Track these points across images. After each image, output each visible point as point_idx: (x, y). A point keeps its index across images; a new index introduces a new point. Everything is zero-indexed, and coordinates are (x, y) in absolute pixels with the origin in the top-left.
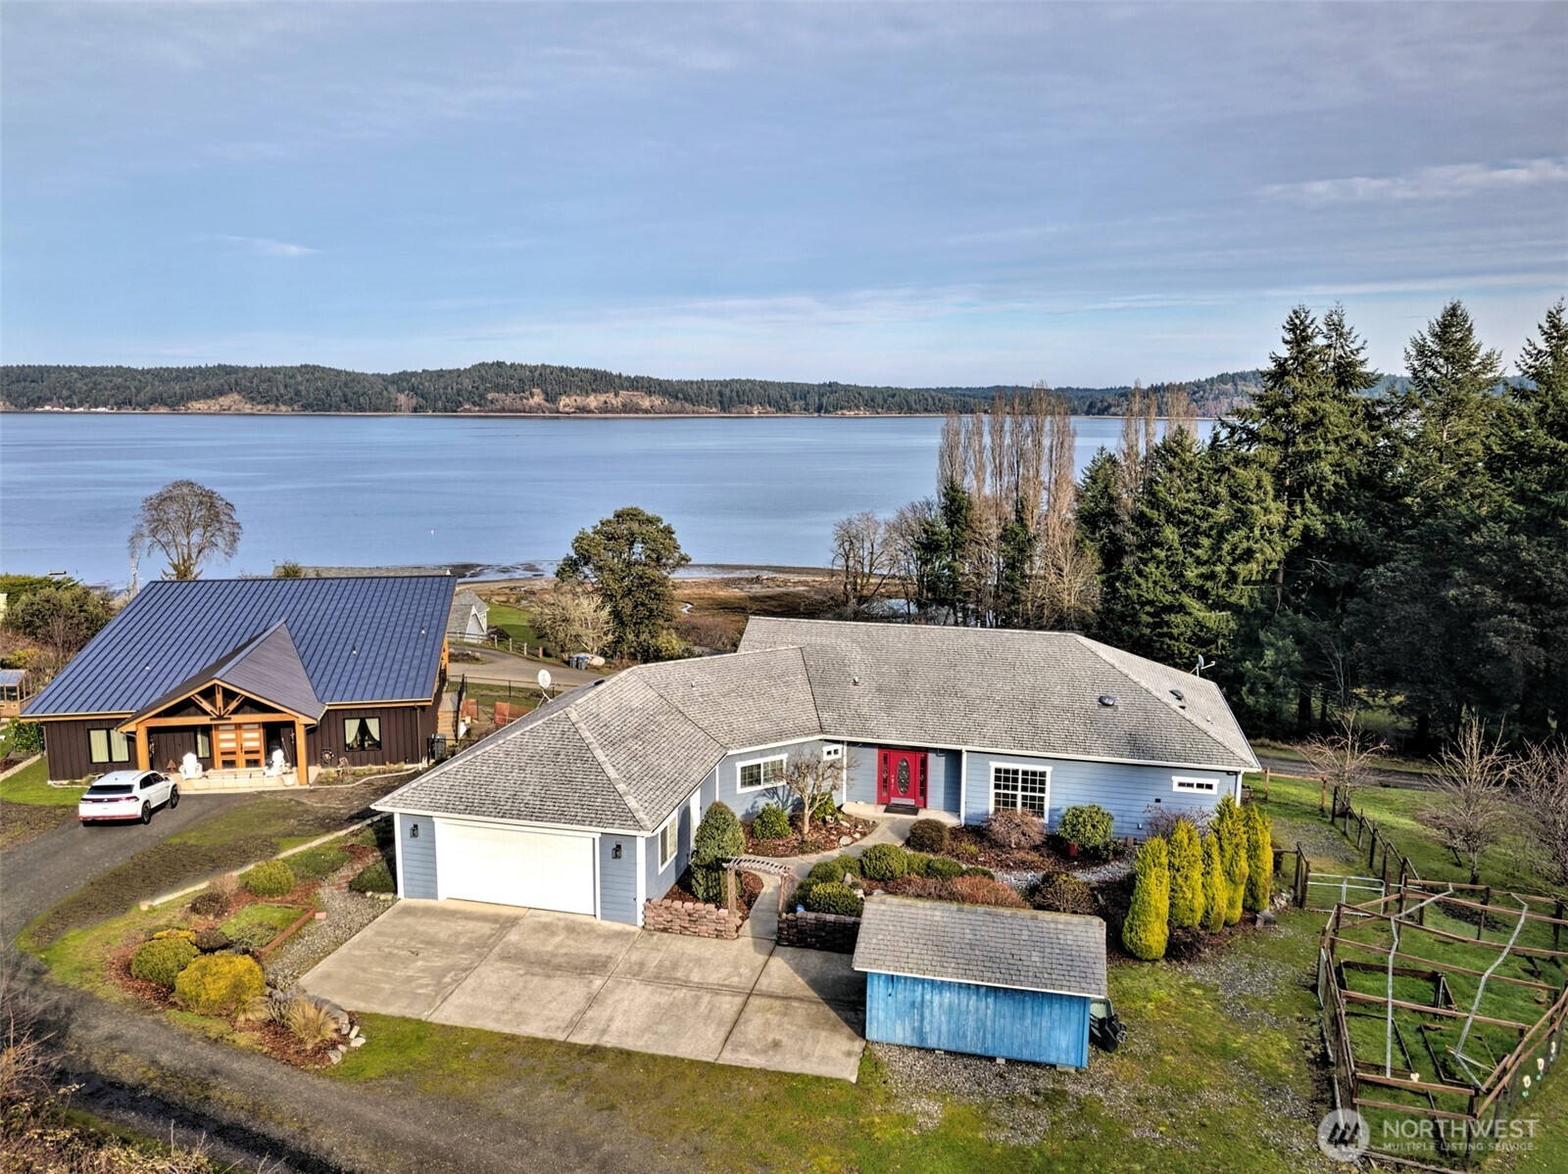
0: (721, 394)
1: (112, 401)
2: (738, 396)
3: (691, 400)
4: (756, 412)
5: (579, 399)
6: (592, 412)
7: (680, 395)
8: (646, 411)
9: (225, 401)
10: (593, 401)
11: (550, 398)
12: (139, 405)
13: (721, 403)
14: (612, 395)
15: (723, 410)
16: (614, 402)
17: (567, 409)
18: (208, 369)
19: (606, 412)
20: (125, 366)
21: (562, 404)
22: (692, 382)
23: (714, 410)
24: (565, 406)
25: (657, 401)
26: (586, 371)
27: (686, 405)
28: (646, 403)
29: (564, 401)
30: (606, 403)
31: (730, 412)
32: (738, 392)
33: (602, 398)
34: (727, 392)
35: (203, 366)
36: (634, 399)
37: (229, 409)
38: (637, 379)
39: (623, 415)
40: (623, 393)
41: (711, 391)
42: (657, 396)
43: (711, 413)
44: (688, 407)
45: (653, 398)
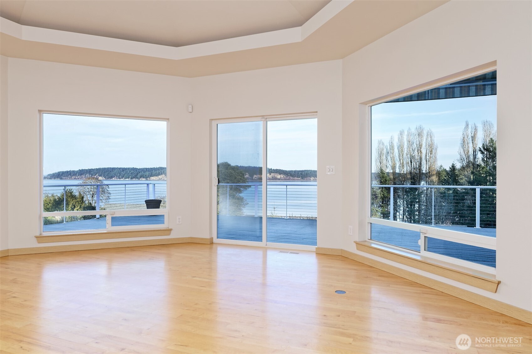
0: (301, 174)
1: (130, 177)
3: (292, 176)
4: (312, 179)
5: (259, 176)
7: (289, 174)
8: (279, 179)
9: (160, 177)
11: (251, 176)
12: (137, 178)
15: (302, 178)
16: (269, 176)
18: (156, 168)
20: (135, 167)
21: (254, 177)
22: (293, 171)
23: (299, 179)
24: (255, 178)
25: (282, 176)
28: (279, 177)
29: (255, 176)
31: (304, 179)
32: (306, 173)
34: (303, 173)
35: (155, 167)
36: (275, 176)
37: (161, 179)
38: (276, 170)
39: (272, 180)
40: (272, 174)
41: (298, 173)
42: (282, 175)
43: (298, 180)
44: (291, 178)
45: (281, 175)
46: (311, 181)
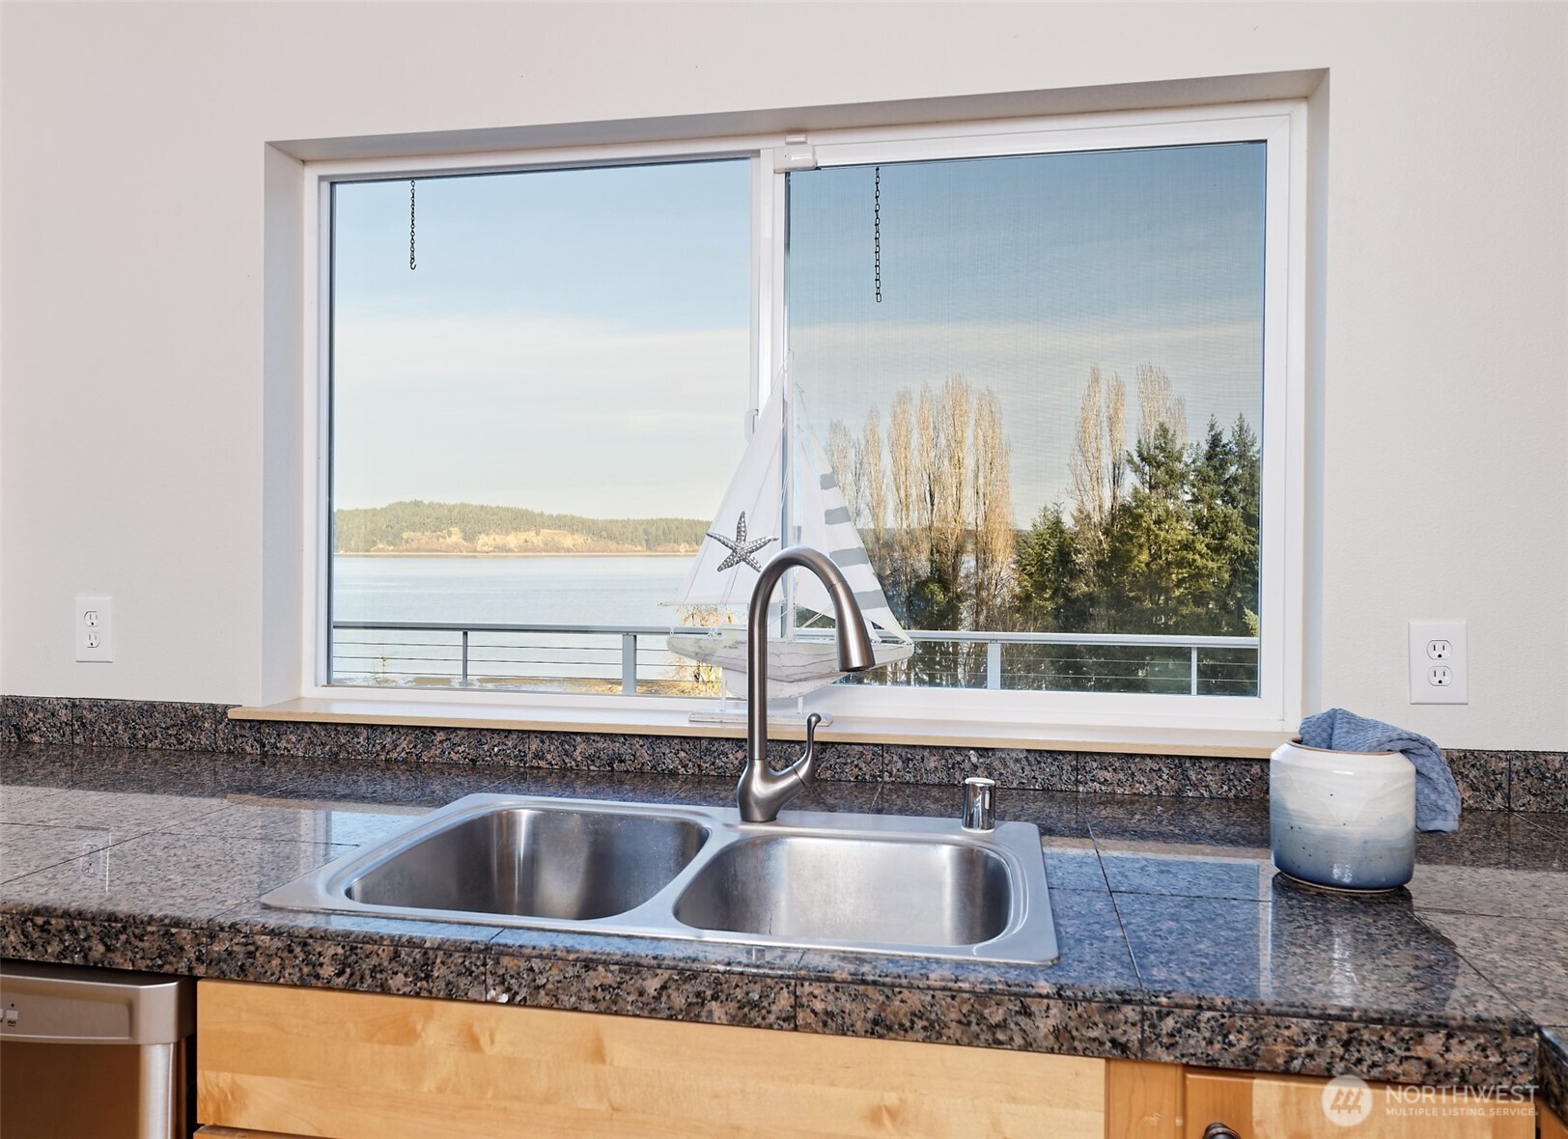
0: (646, 533)
2: (664, 534)
3: (616, 538)
4: (682, 550)
5: (497, 537)
6: (512, 551)
7: (604, 534)
8: (568, 550)
10: (513, 540)
11: (469, 537)
13: (647, 541)
14: (532, 533)
15: (649, 547)
16: (534, 540)
17: (485, 548)
19: (526, 550)
21: (480, 542)
22: (617, 521)
23: (639, 548)
24: (483, 545)
25: (580, 539)
26: (507, 510)
27: (610, 543)
28: (568, 541)
29: (483, 539)
30: (526, 541)
31: (656, 551)
32: (664, 530)
33: (523, 536)
34: (653, 530)
36: (556, 539)
38: (559, 518)
39: (544, 554)
40: (545, 532)
41: (636, 529)
42: (580, 535)
43: (637, 551)
44: (612, 545)
45: (576, 537)
46: (679, 556)
